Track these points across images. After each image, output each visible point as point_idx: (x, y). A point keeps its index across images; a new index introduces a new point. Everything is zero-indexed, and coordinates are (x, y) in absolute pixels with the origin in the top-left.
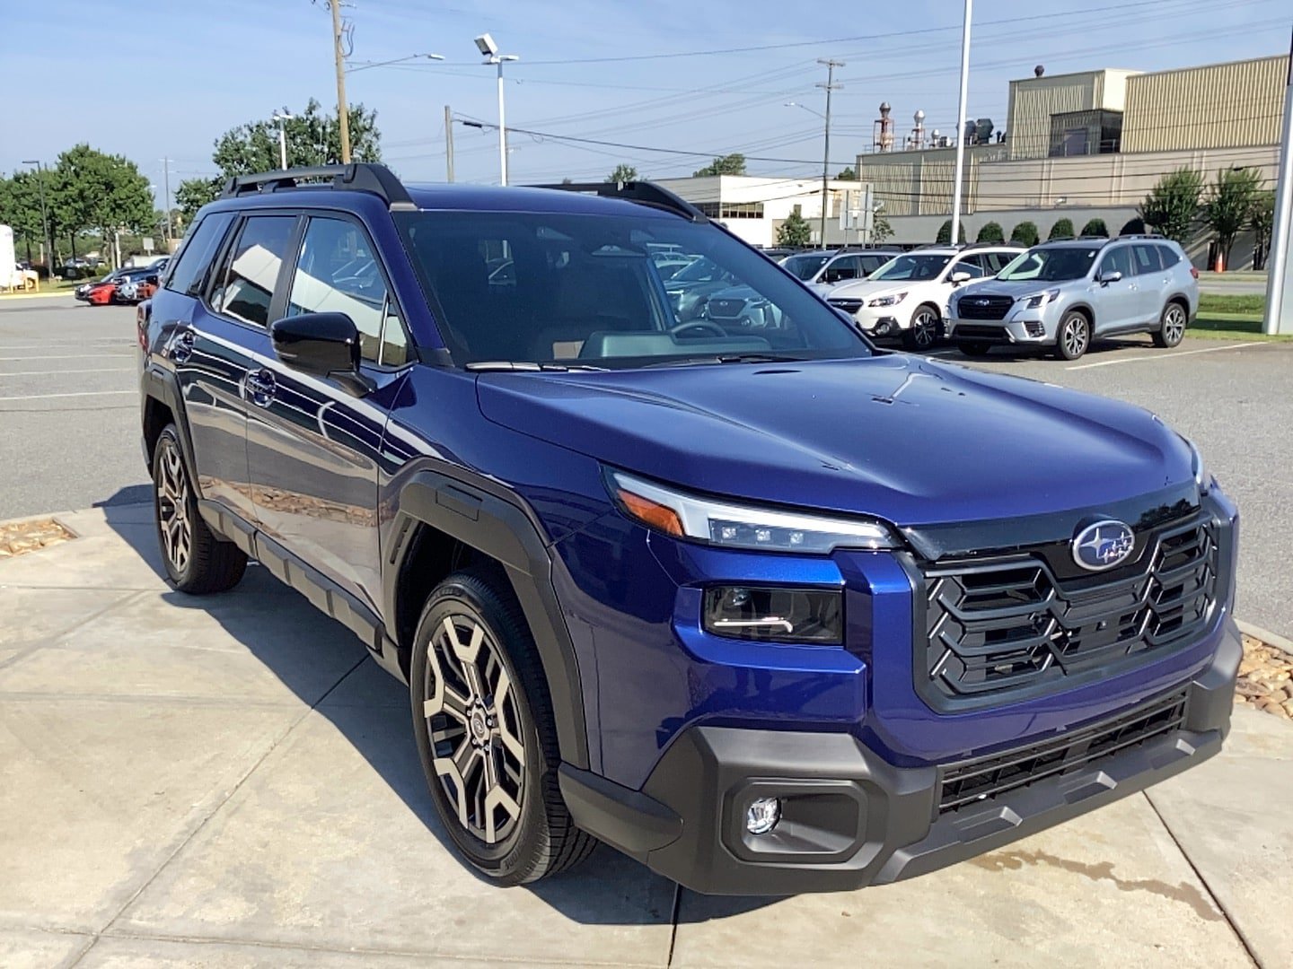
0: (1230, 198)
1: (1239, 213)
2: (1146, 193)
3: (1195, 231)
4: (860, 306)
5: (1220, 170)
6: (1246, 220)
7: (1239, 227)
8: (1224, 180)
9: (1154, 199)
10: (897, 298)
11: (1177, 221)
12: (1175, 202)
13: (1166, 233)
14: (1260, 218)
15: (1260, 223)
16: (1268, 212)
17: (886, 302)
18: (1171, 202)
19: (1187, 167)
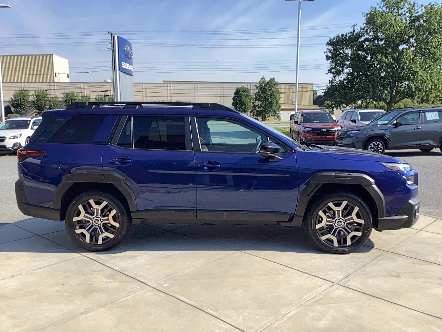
0: (40, 99)
1: (43, 104)
2: (10, 97)
3: (30, 110)
4: (5, 139)
5: (35, 90)
6: (46, 106)
7: (44, 109)
8: (37, 93)
9: (14, 99)
10: (19, 136)
11: (24, 107)
12: (22, 100)
13: (20, 111)
14: (52, 106)
15: (52, 107)
16: (54, 104)
17: (15, 137)
18: (20, 100)
19: (23, 89)
